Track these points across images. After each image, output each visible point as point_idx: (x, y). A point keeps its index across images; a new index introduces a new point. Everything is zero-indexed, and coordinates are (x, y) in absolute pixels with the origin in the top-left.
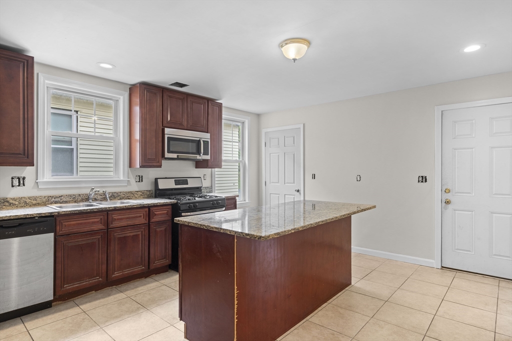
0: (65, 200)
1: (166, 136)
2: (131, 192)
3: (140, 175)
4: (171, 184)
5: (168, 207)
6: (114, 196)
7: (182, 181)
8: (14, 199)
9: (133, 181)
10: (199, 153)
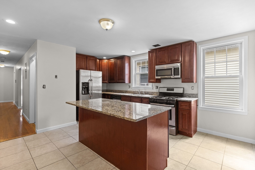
0: (136, 92)
1: (156, 69)
2: (153, 92)
3: (157, 86)
4: (165, 90)
5: (148, 99)
6: (146, 93)
7: (171, 89)
8: (128, 91)
9: (154, 88)
10: (172, 75)
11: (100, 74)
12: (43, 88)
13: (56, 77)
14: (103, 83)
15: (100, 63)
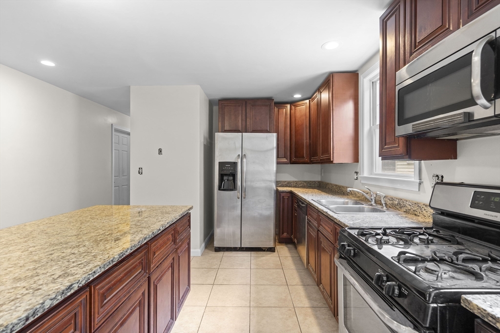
1: (397, 90)
3: (440, 174)
4: (462, 203)
7: (497, 200)
9: (428, 184)
11: (271, 140)
12: (139, 173)
13: (160, 151)
14: (278, 163)
15: (293, 111)
